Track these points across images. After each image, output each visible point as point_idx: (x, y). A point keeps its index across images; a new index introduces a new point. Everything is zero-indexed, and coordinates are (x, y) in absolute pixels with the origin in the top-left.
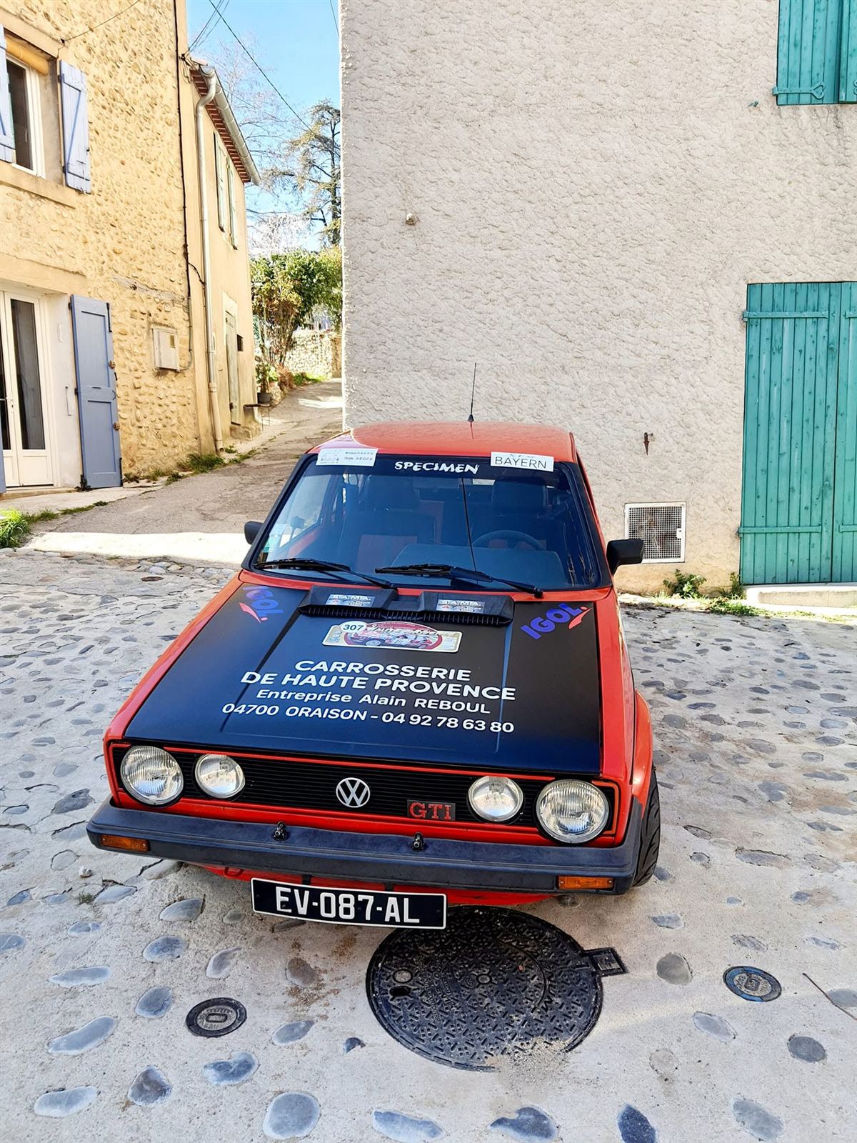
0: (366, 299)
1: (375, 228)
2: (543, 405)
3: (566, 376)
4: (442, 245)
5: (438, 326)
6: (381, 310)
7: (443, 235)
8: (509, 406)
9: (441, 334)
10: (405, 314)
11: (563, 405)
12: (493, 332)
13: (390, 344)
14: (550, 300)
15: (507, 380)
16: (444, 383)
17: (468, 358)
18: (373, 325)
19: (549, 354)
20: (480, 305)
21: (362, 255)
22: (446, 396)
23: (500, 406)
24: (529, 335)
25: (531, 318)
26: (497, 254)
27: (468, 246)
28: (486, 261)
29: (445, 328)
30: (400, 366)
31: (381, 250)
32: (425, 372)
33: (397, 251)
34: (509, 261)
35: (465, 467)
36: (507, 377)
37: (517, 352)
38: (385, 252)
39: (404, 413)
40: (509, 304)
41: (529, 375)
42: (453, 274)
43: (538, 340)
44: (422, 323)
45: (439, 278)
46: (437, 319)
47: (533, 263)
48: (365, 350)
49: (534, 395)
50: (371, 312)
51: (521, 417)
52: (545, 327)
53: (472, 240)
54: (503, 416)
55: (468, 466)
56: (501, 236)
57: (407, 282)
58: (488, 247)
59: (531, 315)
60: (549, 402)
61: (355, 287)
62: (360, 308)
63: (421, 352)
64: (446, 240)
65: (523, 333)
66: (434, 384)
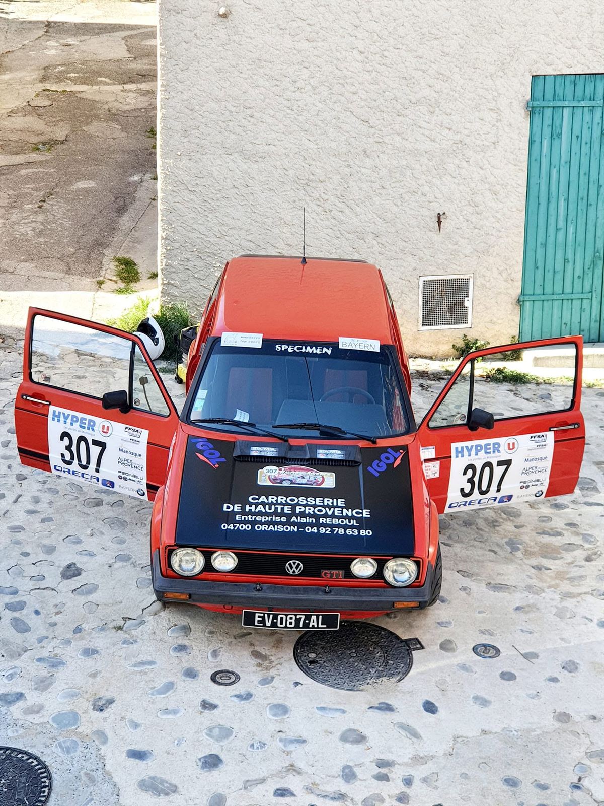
0: (180, 87)
1: (189, 20)
2: (346, 186)
3: (367, 159)
4: (252, 36)
5: (249, 112)
6: (195, 97)
7: (254, 28)
8: (315, 188)
9: (252, 120)
10: (218, 100)
11: (364, 186)
12: (301, 118)
13: (203, 128)
14: (353, 89)
15: (313, 163)
16: (255, 166)
17: (276, 143)
18: (186, 110)
19: (353, 139)
20: (289, 93)
21: (176, 45)
22: (257, 178)
23: (307, 188)
24: (334, 121)
25: (336, 105)
26: (305, 45)
27: (278, 37)
28: (295, 52)
29: (255, 114)
30: (212, 149)
31: (195, 40)
32: (236, 155)
33: (210, 41)
34: (316, 52)
36: (314, 160)
37: (323, 137)
38: (198, 42)
39: (216, 194)
40: (315, 92)
41: (333, 159)
42: (263, 64)
43: (342, 126)
44: (233, 109)
45: (249, 67)
46: (249, 105)
47: (338, 54)
48: (179, 134)
49: (338, 177)
50: (185, 98)
51: (326, 197)
52: (348, 113)
53: (281, 32)
54: (311, 196)
56: (308, 29)
57: (219, 71)
58: (296, 38)
59: (335, 102)
60: (352, 184)
61: (170, 75)
62: (175, 95)
63: (232, 136)
64: (256, 31)
65: (328, 119)
66: (245, 167)
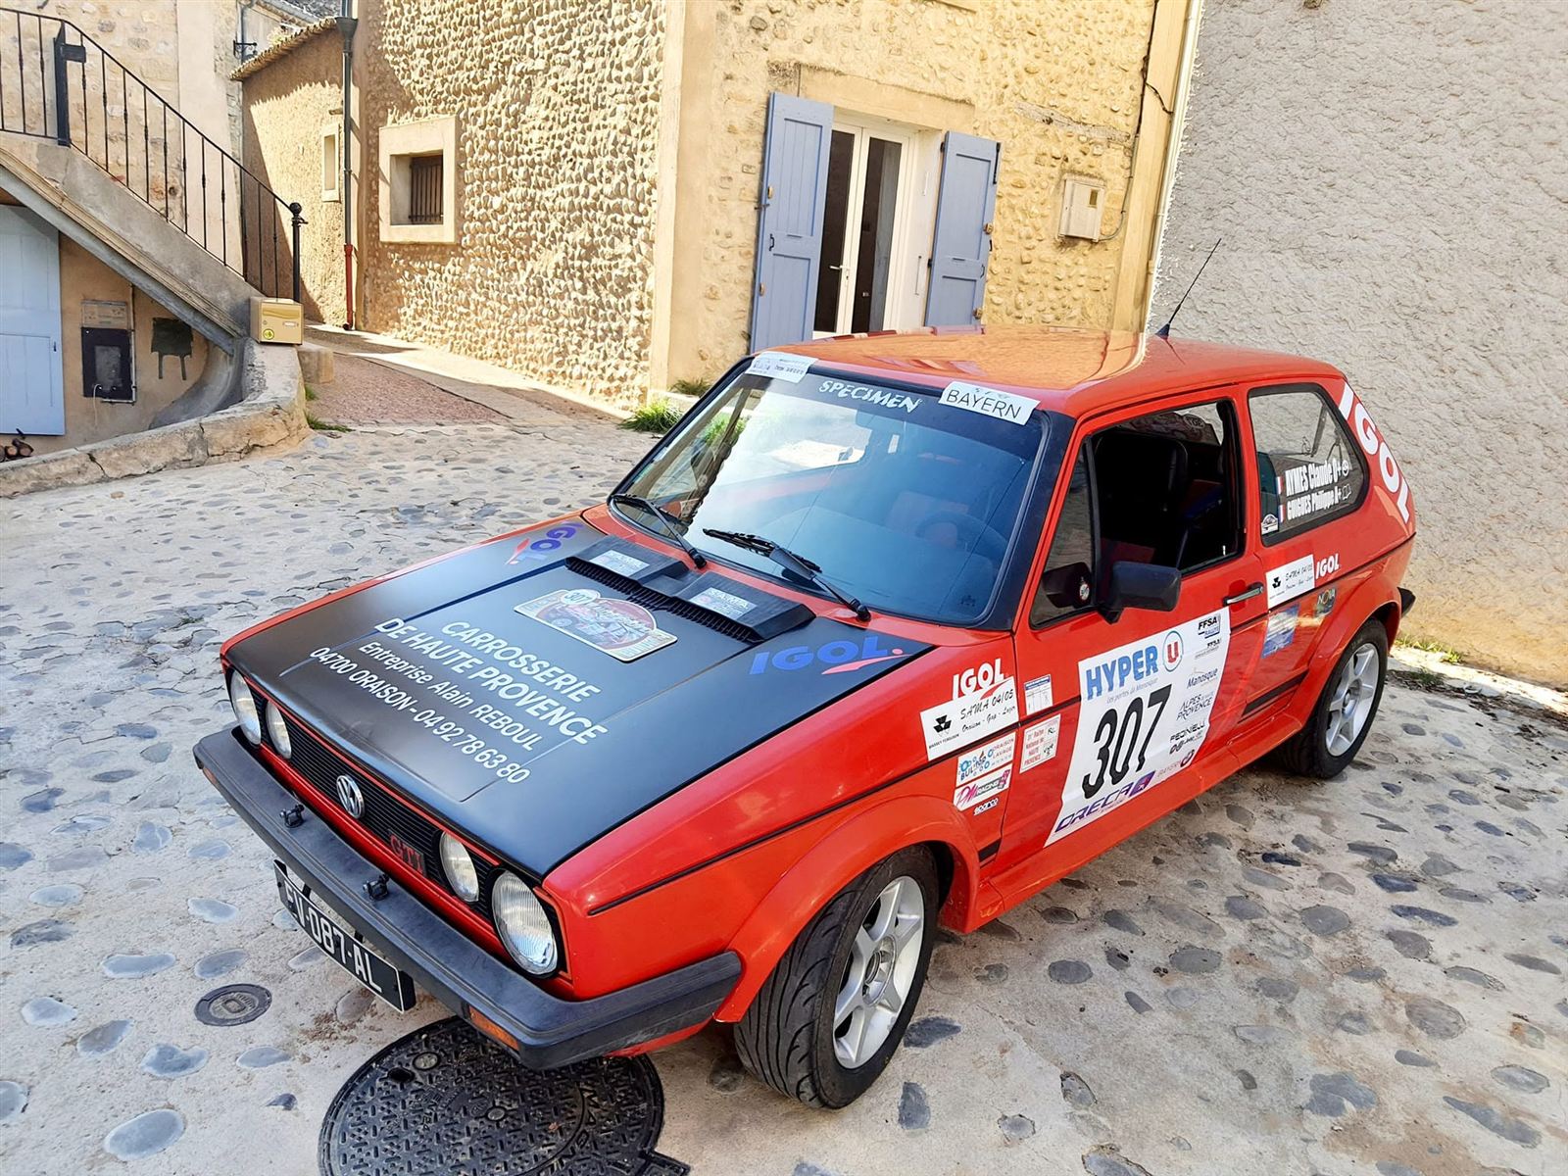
0: (1215, 133)
1: (1249, 16)
2: (1496, 327)
3: (1555, 277)
4: (1360, 40)
5: (1328, 178)
6: (1237, 151)
7: (1366, 23)
8: (1429, 324)
9: (1330, 192)
10: (1275, 157)
11: (1538, 330)
12: (1426, 192)
13: (1241, 206)
14: (1552, 135)
15: (1436, 277)
16: (1319, 275)
17: (1369, 235)
18: (1219, 175)
19: (1528, 236)
20: (1412, 144)
21: (1222, 62)
22: (1319, 297)
23: (1414, 323)
24: (1494, 199)
25: (1505, 168)
26: (1463, 51)
27: (1409, 40)
28: (1438, 65)
29: (1339, 181)
30: (1250, 241)
31: (1255, 52)
32: (1289, 253)
33: (1281, 53)
34: (1482, 64)
35: (902, 400)
36: (1437, 270)
37: (1464, 228)
38: (1260, 56)
39: (1242, 320)
40: (1467, 142)
41: (1479, 271)
42: (1371, 89)
43: (1511, 208)
44: (1300, 172)
45: (1345, 97)
46: (1329, 166)
47: (1532, 66)
48: (1200, 214)
49: (1484, 306)
50: (1220, 153)
51: (1449, 344)
52: (1530, 184)
53: (1418, 29)
54: (1417, 339)
55: (908, 399)
56: (1476, 18)
57: (1288, 105)
58: (1446, 40)
59: (1505, 162)
60: (1509, 322)
61: (1202, 113)
62: (1204, 148)
63: (1289, 221)
64: (1369, 31)
65: (1484, 194)
66: (1302, 276)
